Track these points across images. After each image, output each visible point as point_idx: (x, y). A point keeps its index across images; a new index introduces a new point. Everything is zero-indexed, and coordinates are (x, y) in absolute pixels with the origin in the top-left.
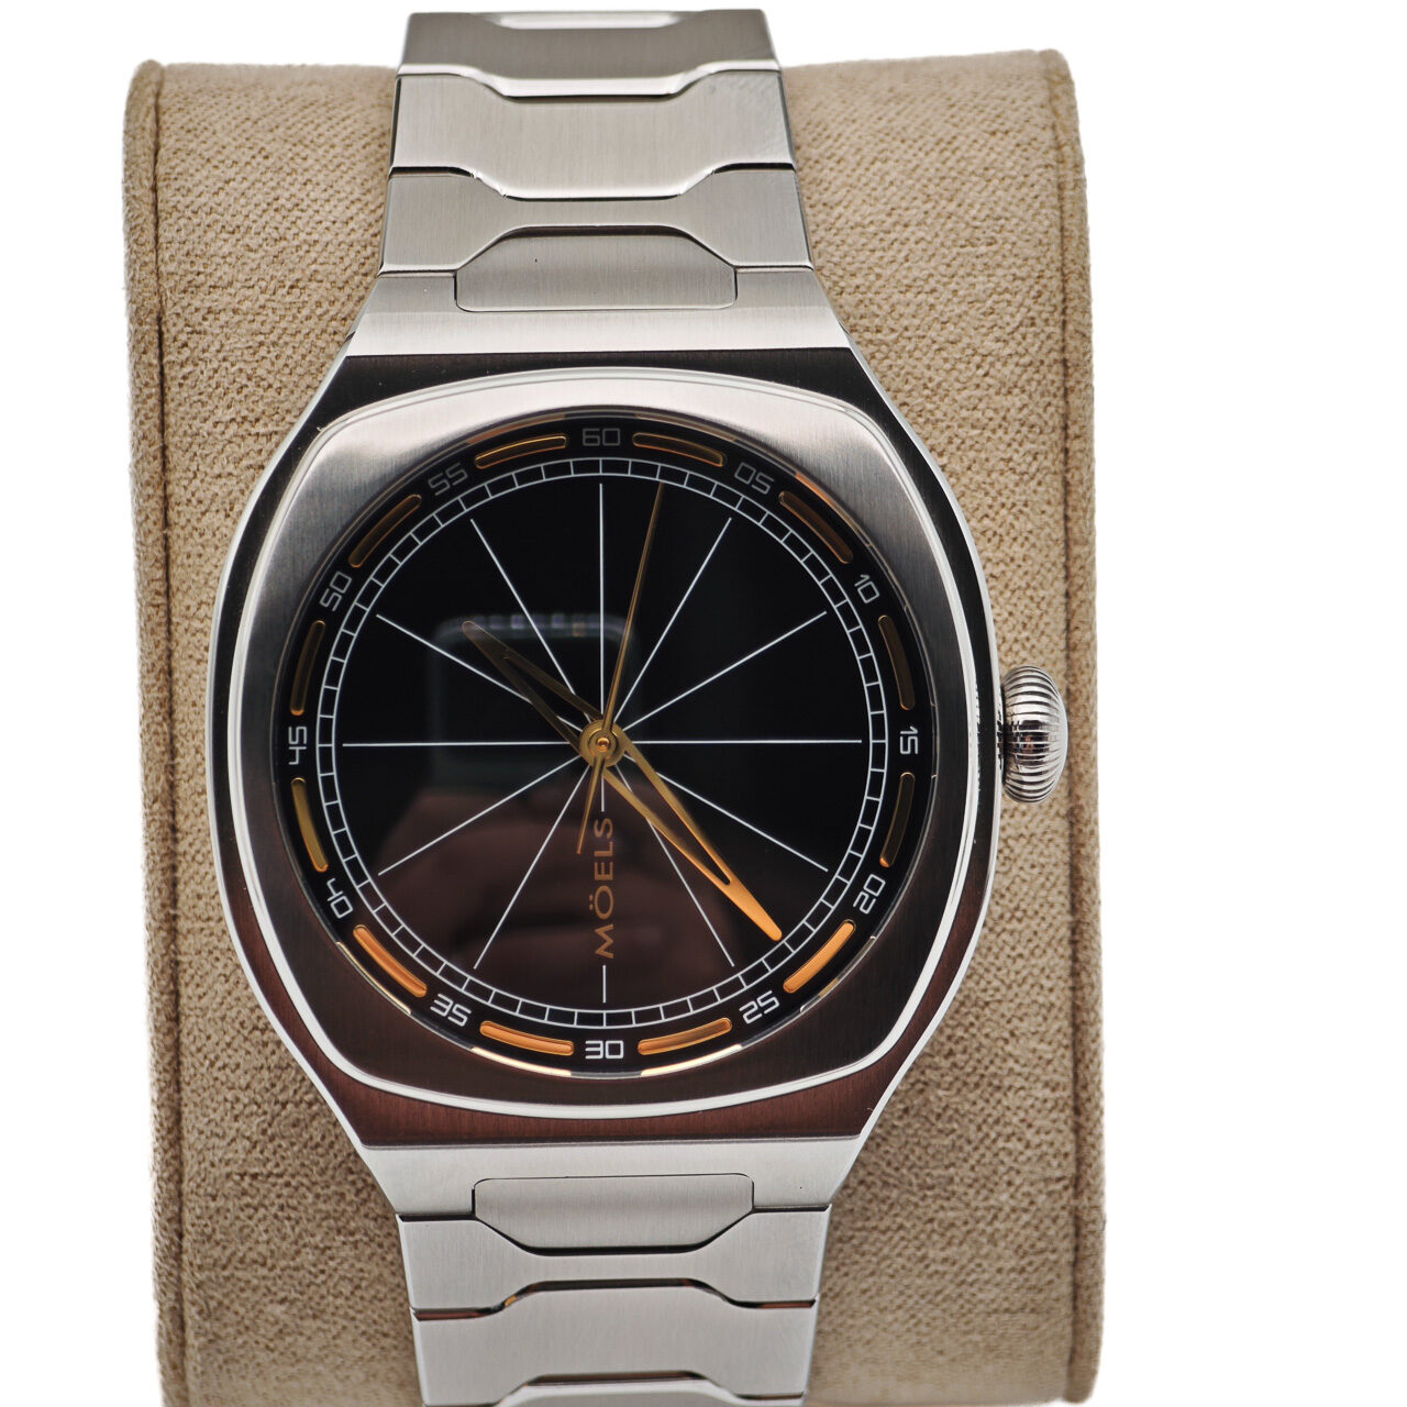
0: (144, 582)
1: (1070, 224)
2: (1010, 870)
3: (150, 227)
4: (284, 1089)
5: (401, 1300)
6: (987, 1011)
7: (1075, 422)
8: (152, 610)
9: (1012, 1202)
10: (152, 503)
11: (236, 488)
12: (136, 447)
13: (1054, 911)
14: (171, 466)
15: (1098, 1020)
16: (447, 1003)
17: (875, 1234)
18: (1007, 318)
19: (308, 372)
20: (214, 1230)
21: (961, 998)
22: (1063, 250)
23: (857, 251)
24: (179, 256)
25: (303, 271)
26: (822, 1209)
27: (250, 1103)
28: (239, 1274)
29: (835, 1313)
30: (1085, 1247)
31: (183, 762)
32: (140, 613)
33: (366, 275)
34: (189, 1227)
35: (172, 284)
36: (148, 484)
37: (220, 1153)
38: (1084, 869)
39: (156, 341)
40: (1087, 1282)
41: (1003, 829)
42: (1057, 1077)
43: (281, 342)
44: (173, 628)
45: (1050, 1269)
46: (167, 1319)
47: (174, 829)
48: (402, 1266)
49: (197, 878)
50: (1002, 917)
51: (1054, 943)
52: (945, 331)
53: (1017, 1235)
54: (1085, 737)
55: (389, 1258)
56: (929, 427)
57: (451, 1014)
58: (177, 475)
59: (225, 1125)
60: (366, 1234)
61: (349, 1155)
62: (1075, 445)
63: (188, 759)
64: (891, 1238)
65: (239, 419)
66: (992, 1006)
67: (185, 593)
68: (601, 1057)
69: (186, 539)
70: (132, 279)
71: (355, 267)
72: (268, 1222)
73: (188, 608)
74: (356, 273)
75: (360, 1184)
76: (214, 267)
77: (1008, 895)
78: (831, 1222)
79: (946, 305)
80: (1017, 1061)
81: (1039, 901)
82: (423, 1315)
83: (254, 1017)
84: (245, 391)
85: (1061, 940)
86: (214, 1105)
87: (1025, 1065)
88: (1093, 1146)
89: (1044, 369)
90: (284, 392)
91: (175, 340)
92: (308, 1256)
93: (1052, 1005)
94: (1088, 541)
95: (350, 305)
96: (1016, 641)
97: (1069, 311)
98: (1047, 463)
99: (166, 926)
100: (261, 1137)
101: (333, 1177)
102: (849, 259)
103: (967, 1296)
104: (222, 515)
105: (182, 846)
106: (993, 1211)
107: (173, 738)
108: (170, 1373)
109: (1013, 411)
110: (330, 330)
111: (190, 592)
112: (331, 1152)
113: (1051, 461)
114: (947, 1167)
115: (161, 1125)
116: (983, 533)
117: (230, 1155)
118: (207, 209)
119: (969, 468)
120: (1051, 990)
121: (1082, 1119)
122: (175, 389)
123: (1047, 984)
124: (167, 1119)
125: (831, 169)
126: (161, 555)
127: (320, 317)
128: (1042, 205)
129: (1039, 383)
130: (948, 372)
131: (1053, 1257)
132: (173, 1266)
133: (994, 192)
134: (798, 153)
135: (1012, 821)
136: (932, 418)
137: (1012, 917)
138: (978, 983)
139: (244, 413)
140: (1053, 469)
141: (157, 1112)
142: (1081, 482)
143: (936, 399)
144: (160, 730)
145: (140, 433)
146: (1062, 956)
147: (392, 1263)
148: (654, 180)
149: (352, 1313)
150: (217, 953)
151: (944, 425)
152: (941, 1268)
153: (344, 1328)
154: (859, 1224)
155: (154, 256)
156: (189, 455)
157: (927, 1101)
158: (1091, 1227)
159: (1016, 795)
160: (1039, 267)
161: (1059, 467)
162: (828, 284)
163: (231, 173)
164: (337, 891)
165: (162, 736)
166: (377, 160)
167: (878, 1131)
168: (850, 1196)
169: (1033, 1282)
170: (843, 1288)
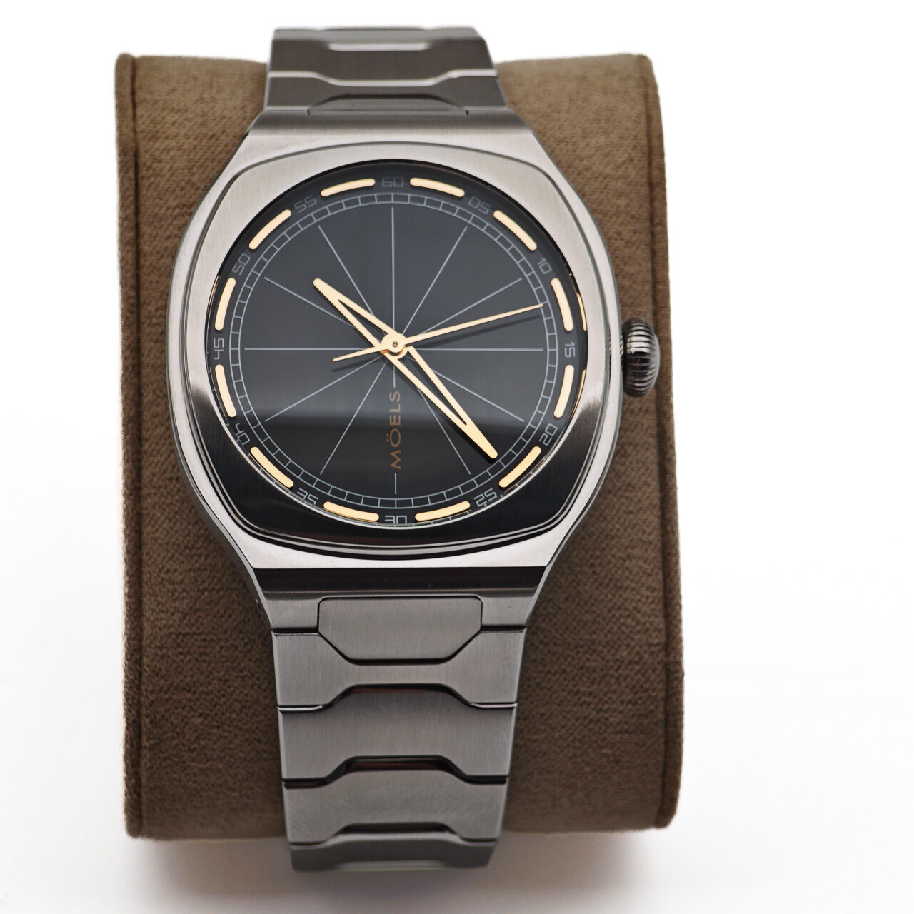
1: (652, 114)
7: (657, 216)
8: (129, 314)
9: (629, 658)
10: (130, 254)
13: (650, 490)
14: (141, 234)
16: (305, 494)
17: (549, 676)
20: (160, 669)
22: (648, 125)
26: (522, 629)
27: (183, 592)
28: (175, 697)
30: (672, 689)
32: (122, 316)
34: (146, 668)
35: (143, 136)
36: (128, 243)
37: (164, 622)
38: (668, 466)
39: (134, 166)
40: (673, 712)
42: (654, 585)
44: (141, 324)
45: (652, 703)
46: (131, 730)
47: (140, 439)
49: (153, 465)
51: (651, 507)
53: (632, 679)
58: (145, 239)
59: (168, 605)
62: (657, 229)
63: (149, 398)
64: (558, 679)
69: (149, 274)
72: (192, 664)
75: (246, 640)
81: (642, 482)
86: (162, 594)
87: (635, 576)
88: (677, 626)
89: (638, 186)
91: (144, 164)
92: (215, 685)
93: (650, 543)
94: (665, 283)
98: (642, 238)
99: (135, 493)
100: (189, 611)
101: (231, 636)
103: (603, 720)
105: (144, 448)
106: (618, 663)
107: (140, 386)
112: (230, 620)
113: (645, 237)
114: (591, 634)
115: (130, 607)
117: (171, 622)
121: (669, 610)
122: (144, 192)
123: (648, 530)
124: (133, 604)
126: (134, 284)
128: (635, 104)
131: (654, 694)
132: (135, 693)
140: (645, 241)
149: (240, 724)
152: (589, 700)
154: (540, 669)
158: (676, 675)
160: (634, 133)
161: (648, 241)
165: (134, 385)
169: (642, 711)
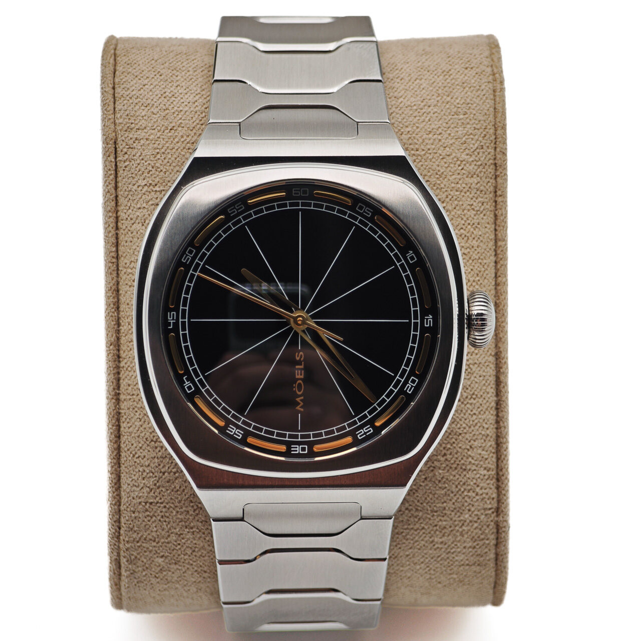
0: (107, 253)
1: (499, 106)
2: (470, 378)
3: (112, 104)
4: (164, 467)
5: (212, 557)
6: (460, 437)
7: (500, 190)
8: (110, 265)
9: (470, 518)
10: (111, 219)
11: (147, 213)
12: (105, 196)
13: (489, 396)
14: (119, 204)
15: (507, 442)
16: (234, 429)
17: (412, 531)
18: (472, 146)
19: (178, 165)
20: (134, 526)
21: (449, 431)
22: (495, 117)
23: (408, 117)
24: (124, 116)
25: (176, 123)
26: (390, 519)
27: (149, 472)
28: (144, 545)
29: (395, 565)
30: (501, 538)
31: (123, 329)
32: (106, 266)
33: (202, 125)
34: (123, 525)
35: (121, 127)
36: (110, 211)
37: (137, 493)
38: (502, 378)
39: (114, 151)
40: (501, 553)
41: (468, 360)
42: (489, 466)
43: (166, 152)
44: (119, 272)
45: (486, 547)
46: (113, 564)
47: (119, 357)
48: (213, 542)
49: (128, 377)
50: (467, 397)
51: (489, 409)
52: (445, 151)
53: (472, 532)
54: (502, 322)
55: (207, 539)
56: (438, 191)
57: (235, 433)
58: (122, 208)
59: (139, 481)
60: (198, 528)
61: (191, 495)
62: (499, 199)
63: (125, 327)
64: (419, 533)
65: (148, 185)
66: (463, 435)
67: (125, 257)
68: (298, 452)
69: (125, 235)
70: (104, 126)
71: (197, 122)
72: (156, 523)
73: (126, 264)
74: (198, 124)
75: (195, 507)
76: (138, 121)
77: (470, 388)
78: (393, 526)
79: (446, 140)
80: (473, 459)
81: (483, 391)
82: (222, 562)
83: (151, 436)
84: (151, 173)
85: (492, 408)
86: (135, 473)
87: (476, 460)
88: (505, 495)
89: (487, 167)
90: (167, 173)
91: (122, 151)
92: (173, 537)
93: (488, 435)
94: (505, 240)
95: (195, 137)
96: (474, 281)
97: (497, 143)
98: (488, 207)
99: (115, 397)
100: (154, 487)
101: (184, 504)
102: (405, 120)
103: (451, 558)
104: (140, 224)
105: (122, 364)
106: (462, 522)
107: (119, 318)
108: (114, 587)
109: (473, 185)
110: (187, 147)
111: (127, 257)
112: (184, 494)
113: (490, 206)
114: (443, 503)
115: (112, 481)
116: (461, 235)
117: (141, 494)
118: (135, 97)
119: (455, 208)
120: (487, 429)
121: (500, 484)
122: (121, 172)
123: (486, 426)
124: (114, 479)
125: (398, 83)
126: (115, 242)
127: (183, 142)
128: (487, 98)
129: (485, 173)
130: (446, 168)
131: (487, 542)
132: (116, 541)
133: (466, 93)
134: (384, 76)
135: (471, 357)
136: (439, 187)
137: (471, 397)
138: (457, 425)
139: (151, 182)
140: (490, 209)
141: (110, 476)
142: (502, 215)
143: (441, 179)
144: (113, 315)
145: (107, 190)
146: (492, 415)
147: (208, 541)
148: (323, 86)
149: (191, 562)
150: (136, 409)
151: (444, 190)
152: (440, 546)
153: (188, 568)
154: (406, 527)
155: (113, 116)
156: (127, 199)
157: (435, 475)
159: (473, 344)
160: (485, 124)
161: (493, 208)
162: (396, 130)
163: (146, 82)
164: (188, 382)
165: (114, 318)
166: (207, 77)
167: (414, 487)
168: (402, 515)
169: (479, 552)
170: (399, 554)
